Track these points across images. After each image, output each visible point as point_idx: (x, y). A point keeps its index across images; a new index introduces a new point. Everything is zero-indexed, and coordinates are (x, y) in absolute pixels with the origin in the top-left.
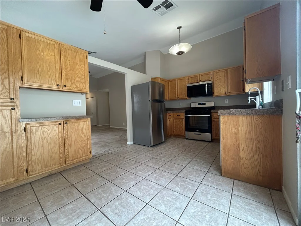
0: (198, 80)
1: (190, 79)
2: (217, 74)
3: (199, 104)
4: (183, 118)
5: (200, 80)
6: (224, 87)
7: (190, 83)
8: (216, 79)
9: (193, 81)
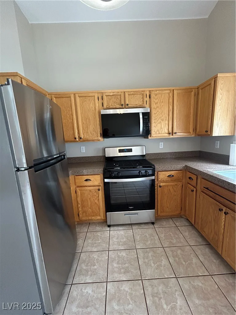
0: (123, 103)
1: (105, 97)
2: (157, 97)
3: (120, 151)
4: (99, 186)
5: (127, 105)
7: (105, 106)
8: (156, 107)
9: (111, 104)
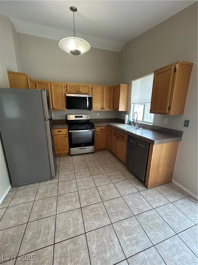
0: (78, 91)
1: (68, 87)
2: (95, 89)
3: (76, 117)
4: (66, 134)
5: (80, 92)
6: (100, 103)
7: (68, 92)
8: (95, 95)
9: (72, 91)
